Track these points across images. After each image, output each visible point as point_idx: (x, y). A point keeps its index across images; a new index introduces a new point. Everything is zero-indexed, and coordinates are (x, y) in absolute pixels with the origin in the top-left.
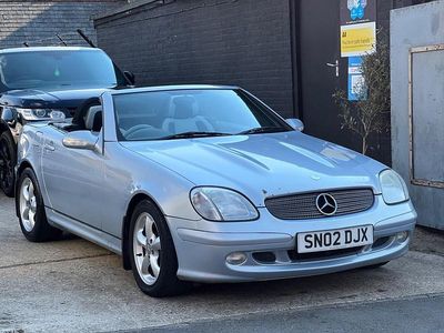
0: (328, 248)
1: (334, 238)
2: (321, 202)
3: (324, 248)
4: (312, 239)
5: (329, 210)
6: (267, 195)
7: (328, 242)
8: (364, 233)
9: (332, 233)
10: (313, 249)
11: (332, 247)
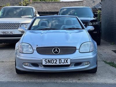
0: (53, 64)
1: (55, 61)
2: (55, 50)
3: (51, 64)
4: (47, 61)
5: (56, 53)
6: (37, 47)
7: (52, 62)
8: (67, 61)
9: (54, 60)
10: (47, 64)
11: (54, 64)
